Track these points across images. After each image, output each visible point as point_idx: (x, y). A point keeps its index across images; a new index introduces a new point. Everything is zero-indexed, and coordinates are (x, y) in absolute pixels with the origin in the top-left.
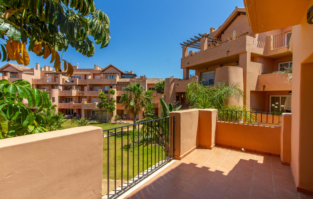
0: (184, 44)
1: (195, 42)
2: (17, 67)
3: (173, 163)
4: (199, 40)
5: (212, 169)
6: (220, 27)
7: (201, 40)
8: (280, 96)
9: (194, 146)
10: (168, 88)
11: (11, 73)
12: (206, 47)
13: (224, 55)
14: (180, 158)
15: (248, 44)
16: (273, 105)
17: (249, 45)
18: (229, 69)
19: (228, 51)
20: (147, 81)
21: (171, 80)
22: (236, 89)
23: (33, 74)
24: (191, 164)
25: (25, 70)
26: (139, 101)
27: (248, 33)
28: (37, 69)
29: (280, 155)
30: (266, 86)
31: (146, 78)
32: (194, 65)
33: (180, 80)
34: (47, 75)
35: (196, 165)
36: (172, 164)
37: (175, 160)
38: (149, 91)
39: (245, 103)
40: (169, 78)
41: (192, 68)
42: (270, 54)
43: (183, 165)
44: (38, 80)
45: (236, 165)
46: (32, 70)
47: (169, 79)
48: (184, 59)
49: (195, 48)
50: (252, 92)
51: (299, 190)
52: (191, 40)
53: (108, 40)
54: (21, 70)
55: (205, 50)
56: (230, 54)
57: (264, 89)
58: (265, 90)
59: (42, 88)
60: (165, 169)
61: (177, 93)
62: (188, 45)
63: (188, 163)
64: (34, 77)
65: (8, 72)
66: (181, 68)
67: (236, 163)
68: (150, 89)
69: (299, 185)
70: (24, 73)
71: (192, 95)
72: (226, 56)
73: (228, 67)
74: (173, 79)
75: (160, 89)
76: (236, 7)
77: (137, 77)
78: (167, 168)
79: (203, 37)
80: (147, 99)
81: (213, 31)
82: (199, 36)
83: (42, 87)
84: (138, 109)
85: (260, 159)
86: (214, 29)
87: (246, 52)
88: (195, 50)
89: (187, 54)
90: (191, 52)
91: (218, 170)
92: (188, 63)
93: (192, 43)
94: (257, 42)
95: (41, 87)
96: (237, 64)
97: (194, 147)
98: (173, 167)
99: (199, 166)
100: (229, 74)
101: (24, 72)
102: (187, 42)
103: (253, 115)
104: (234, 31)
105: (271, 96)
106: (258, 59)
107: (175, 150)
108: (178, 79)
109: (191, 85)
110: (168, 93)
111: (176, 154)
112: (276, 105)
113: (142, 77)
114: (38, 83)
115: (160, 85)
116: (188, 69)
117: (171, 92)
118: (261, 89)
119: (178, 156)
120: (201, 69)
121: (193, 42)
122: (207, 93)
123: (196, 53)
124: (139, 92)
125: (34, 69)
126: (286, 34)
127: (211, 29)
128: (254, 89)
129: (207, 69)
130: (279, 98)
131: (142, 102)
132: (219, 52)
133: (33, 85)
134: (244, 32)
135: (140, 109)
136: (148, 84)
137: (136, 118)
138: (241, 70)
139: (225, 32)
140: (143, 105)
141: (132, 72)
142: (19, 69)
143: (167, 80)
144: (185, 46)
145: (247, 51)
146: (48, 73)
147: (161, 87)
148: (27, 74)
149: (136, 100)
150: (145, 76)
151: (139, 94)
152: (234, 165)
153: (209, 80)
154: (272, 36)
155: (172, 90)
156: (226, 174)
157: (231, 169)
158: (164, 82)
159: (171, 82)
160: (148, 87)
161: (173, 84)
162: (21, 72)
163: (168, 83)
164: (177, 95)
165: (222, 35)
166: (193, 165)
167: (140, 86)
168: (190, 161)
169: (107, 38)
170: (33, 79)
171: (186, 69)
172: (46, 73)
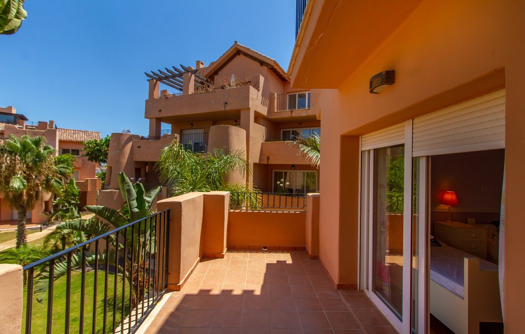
0: (152, 75)
1: (174, 76)
3: (167, 301)
4: (181, 75)
5: (237, 292)
6: (212, 64)
7: (184, 75)
8: (283, 171)
9: (197, 258)
10: (118, 152)
12: (191, 90)
13: (220, 108)
14: (180, 286)
15: (251, 98)
16: (279, 182)
17: (253, 99)
18: (230, 130)
19: (226, 103)
20: (57, 133)
21: (126, 138)
22: (241, 159)
24: (202, 291)
26: (36, 177)
27: (250, 82)
29: (305, 247)
30: (271, 157)
31: (56, 128)
32: (170, 114)
33: (143, 138)
35: (209, 291)
36: (166, 304)
37: (170, 294)
38: (65, 156)
39: (247, 180)
40: (121, 132)
41: (167, 120)
42: (273, 117)
43: (187, 298)
45: (265, 274)
47: (121, 134)
48: (150, 103)
49: (171, 86)
50: (255, 164)
51: (340, 287)
52: (166, 72)
53: (17, 17)
55: (190, 93)
56: (229, 108)
57: (268, 161)
58: (269, 163)
60: (156, 319)
61: (137, 162)
62: (160, 79)
63: (195, 291)
66: (145, 118)
67: (264, 272)
68: (64, 151)
69: (339, 282)
71: (171, 168)
72: (223, 109)
73: (228, 127)
74: (128, 136)
75: (97, 153)
76: (236, 42)
77: (26, 123)
78: (159, 314)
79: (188, 72)
80: (62, 174)
81: (201, 66)
82: (181, 69)
84: (34, 196)
85: (287, 258)
86: (202, 64)
87: (249, 109)
88: (171, 91)
89: (157, 94)
90: (164, 92)
91: (245, 289)
92: (160, 111)
93: (167, 78)
94: (261, 98)
96: (235, 123)
97: (197, 260)
98: (171, 308)
99: (216, 292)
100: (230, 138)
102: (159, 73)
103: (259, 197)
104: (233, 75)
105: (274, 171)
106: (262, 121)
107: (169, 274)
108: (140, 136)
109: (171, 150)
110: (118, 162)
111: (171, 280)
112: (281, 183)
113: (42, 125)
115: (97, 145)
116: (159, 120)
117: (125, 160)
118: (265, 162)
119: (174, 284)
120: (182, 123)
121: (170, 76)
122: (198, 164)
123: (174, 95)
124: (39, 158)
126: (288, 95)
127: (198, 63)
128: (257, 161)
129: (192, 124)
130: (282, 173)
131: (48, 181)
132: (213, 101)
134: (247, 80)
135: (40, 195)
136: (60, 141)
137: (28, 217)
138: (244, 132)
139: (220, 73)
140: (48, 186)
141: (10, 108)
143: (117, 136)
144: (155, 80)
145: (250, 107)
147: (99, 150)
149: (29, 175)
150: (52, 122)
151: (40, 161)
152: (263, 275)
153: (195, 143)
154: (276, 94)
155: (127, 156)
156: (258, 292)
157: (261, 282)
158: (107, 141)
159: (124, 140)
160: (60, 148)
161: (129, 145)
163: (119, 142)
164: (137, 167)
165: (216, 77)
166: (204, 293)
167: (43, 144)
168: (198, 286)
169: (15, 11)
171: (154, 121)
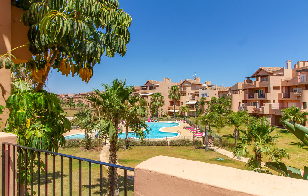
2: (267, 70)
11: (262, 77)
23: (283, 75)
25: (274, 72)
28: (287, 68)
34: (299, 73)
44: (288, 81)
46: (282, 70)
54: (271, 72)
59: (293, 91)
64: (283, 78)
65: (258, 76)
70: (274, 75)
83: (294, 89)
95: (292, 89)
101: (274, 73)
114: (288, 85)
125: (284, 68)
133: (282, 87)
142: (269, 72)
146: (300, 71)
148: (276, 75)
162: (271, 74)
170: (283, 80)
172: (297, 71)
